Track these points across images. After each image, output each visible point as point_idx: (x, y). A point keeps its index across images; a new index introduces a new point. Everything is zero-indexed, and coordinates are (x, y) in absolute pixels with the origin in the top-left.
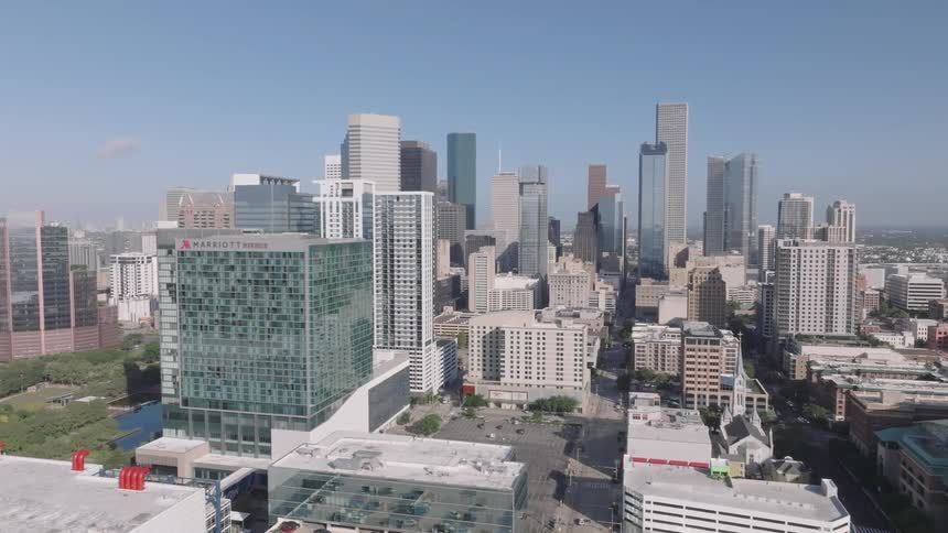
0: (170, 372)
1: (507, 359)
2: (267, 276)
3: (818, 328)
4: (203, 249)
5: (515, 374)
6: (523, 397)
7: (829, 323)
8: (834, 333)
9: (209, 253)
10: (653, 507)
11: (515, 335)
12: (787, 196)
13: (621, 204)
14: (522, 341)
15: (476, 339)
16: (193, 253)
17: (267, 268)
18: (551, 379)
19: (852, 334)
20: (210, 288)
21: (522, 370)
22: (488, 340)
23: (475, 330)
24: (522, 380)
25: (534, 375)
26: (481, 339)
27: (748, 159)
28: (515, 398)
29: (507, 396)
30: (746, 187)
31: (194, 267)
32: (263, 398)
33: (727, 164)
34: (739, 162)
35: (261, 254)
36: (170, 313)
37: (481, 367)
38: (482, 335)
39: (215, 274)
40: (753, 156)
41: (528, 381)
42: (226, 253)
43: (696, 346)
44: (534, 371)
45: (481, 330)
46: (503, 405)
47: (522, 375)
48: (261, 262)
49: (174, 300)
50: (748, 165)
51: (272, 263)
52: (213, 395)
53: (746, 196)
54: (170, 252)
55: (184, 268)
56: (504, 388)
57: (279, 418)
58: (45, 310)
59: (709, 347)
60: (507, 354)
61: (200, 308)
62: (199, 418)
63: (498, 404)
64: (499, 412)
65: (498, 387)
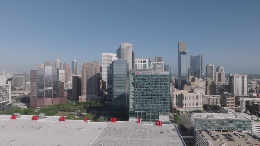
0: (132, 103)
1: (184, 101)
2: (159, 80)
3: (241, 94)
4: (142, 74)
5: (186, 105)
6: (188, 110)
7: (243, 92)
8: (244, 95)
9: (144, 75)
10: (254, 127)
11: (186, 96)
12: (208, 65)
13: (170, 66)
14: (188, 97)
15: (174, 97)
16: (139, 75)
17: (159, 78)
18: (195, 106)
19: (248, 95)
20: (144, 83)
21: (188, 104)
22: (177, 97)
23: (174, 95)
24: (188, 106)
25: (191, 105)
26: (176, 97)
27: (201, 56)
28: (186, 111)
29: (184, 110)
30: (200, 63)
31: (139, 78)
32: (157, 108)
33: (196, 57)
34: (199, 57)
35: (157, 75)
36: (132, 89)
37: (176, 104)
38: (176, 96)
39: (145, 80)
40: (202, 55)
41: (189, 107)
42: (148, 75)
43: (229, 97)
44: (191, 104)
45: (176, 95)
46: (183, 112)
47: (188, 105)
48: (157, 77)
49: (134, 86)
50: (201, 57)
51: (160, 77)
52: (144, 108)
53: (200, 65)
54: (133, 75)
55: (137, 78)
56: (184, 108)
57: (161, 113)
58: (53, 93)
59: (232, 97)
60: (184, 100)
61: (141, 88)
62: (140, 114)
63: (182, 112)
64: (182, 114)
65: (182, 108)
